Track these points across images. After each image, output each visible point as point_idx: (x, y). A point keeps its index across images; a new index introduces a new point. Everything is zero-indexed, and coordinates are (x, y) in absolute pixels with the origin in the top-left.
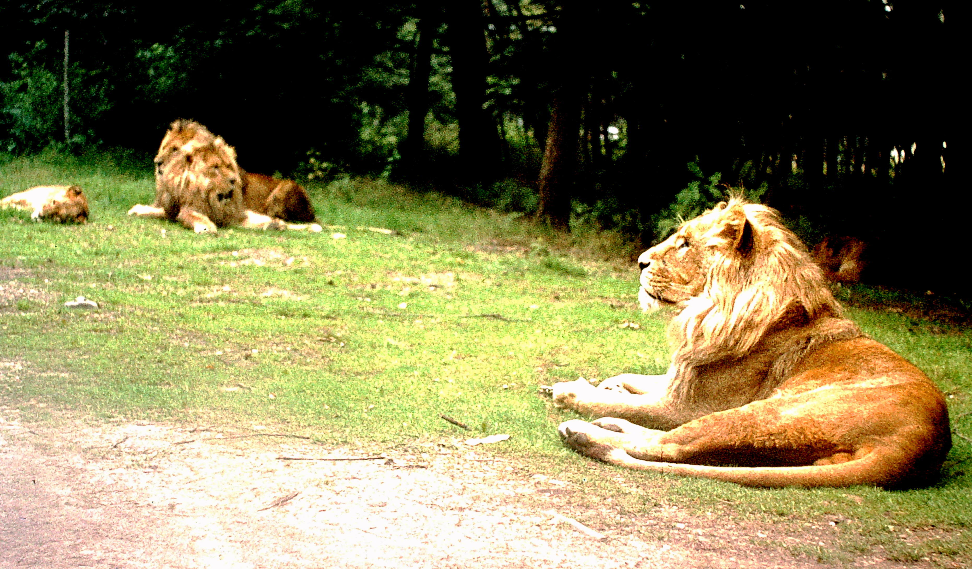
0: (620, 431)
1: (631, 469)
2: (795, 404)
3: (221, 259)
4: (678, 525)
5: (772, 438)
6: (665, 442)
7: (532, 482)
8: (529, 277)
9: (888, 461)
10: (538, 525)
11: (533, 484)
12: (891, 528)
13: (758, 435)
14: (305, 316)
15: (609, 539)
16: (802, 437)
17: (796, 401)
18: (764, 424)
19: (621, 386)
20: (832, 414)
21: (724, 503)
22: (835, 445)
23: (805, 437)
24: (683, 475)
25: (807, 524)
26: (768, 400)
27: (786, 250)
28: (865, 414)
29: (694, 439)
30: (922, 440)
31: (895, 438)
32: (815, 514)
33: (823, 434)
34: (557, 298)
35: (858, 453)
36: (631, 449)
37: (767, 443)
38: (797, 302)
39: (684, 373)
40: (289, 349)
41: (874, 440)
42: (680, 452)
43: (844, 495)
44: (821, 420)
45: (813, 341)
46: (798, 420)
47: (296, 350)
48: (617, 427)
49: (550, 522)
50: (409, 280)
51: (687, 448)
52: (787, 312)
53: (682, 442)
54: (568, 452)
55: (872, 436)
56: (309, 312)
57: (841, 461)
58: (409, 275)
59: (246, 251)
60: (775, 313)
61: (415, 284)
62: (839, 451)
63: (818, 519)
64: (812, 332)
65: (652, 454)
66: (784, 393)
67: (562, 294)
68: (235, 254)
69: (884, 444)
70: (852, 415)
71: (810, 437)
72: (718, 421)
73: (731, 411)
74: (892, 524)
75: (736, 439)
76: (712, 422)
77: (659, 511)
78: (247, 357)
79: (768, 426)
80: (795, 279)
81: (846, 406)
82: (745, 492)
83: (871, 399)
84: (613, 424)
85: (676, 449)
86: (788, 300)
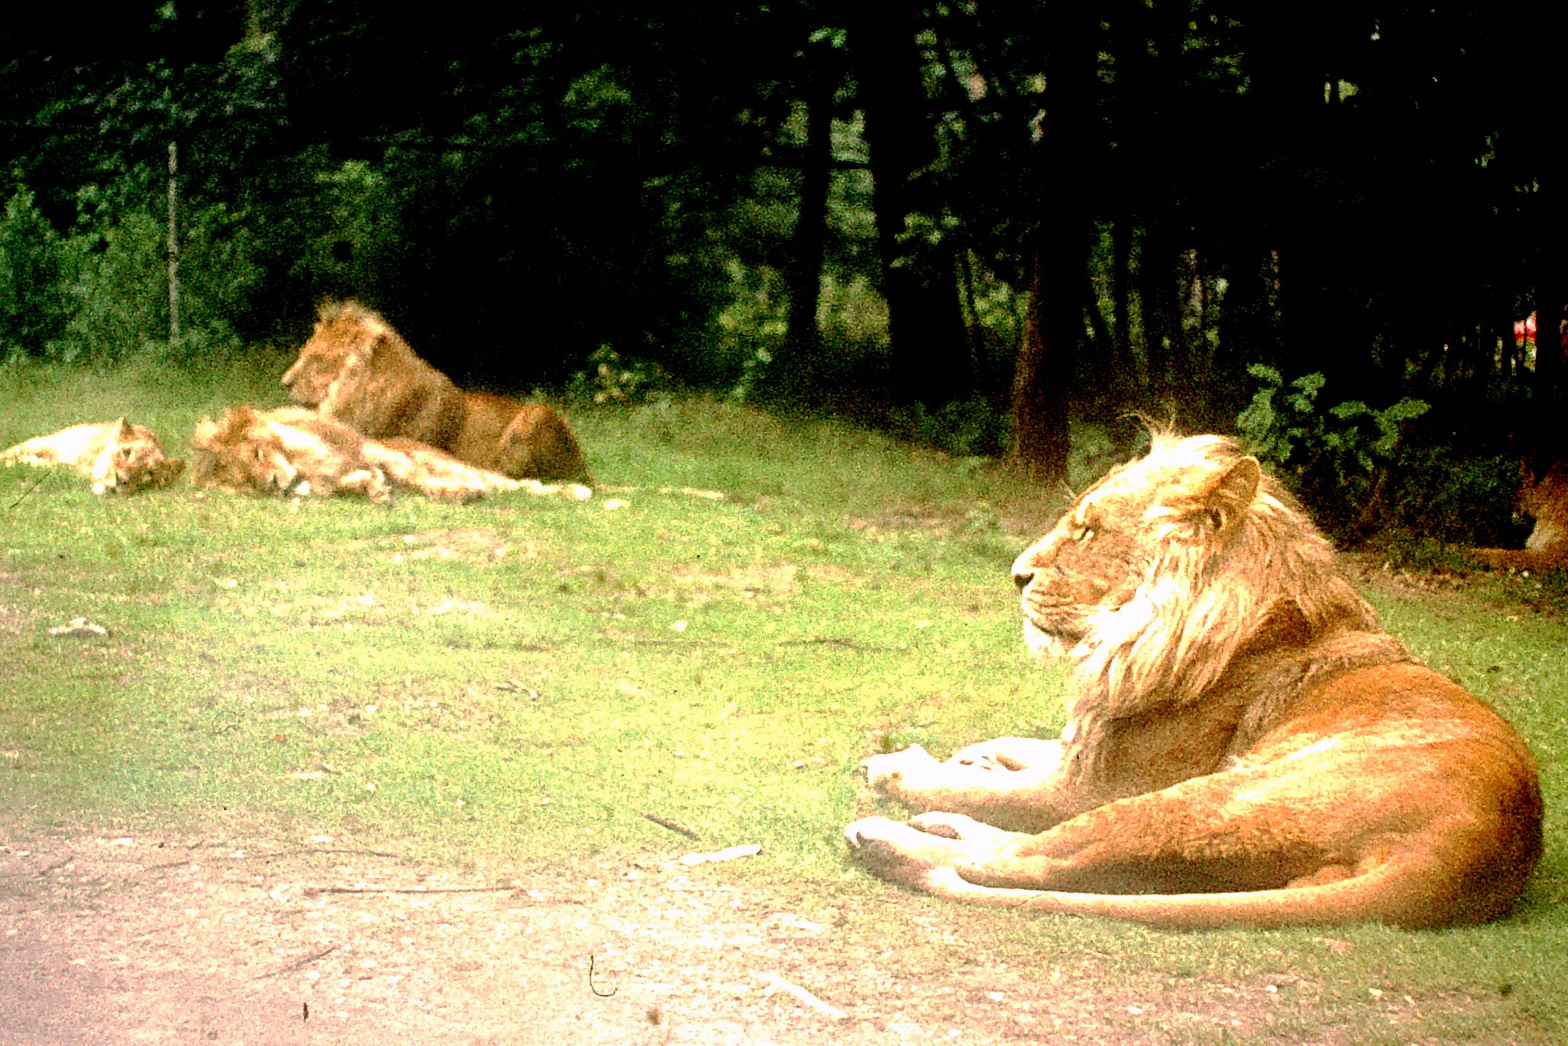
0: (955, 837)
1: (959, 901)
2: (1261, 781)
3: (381, 549)
4: (992, 995)
5: (1215, 842)
6: (1027, 853)
7: (766, 924)
8: (940, 570)
9: (1410, 876)
10: (738, 999)
11: (765, 929)
12: (1377, 993)
13: (1192, 837)
14: (489, 645)
15: (855, 1020)
16: (1265, 837)
17: (1263, 776)
18: (1202, 817)
19: (993, 759)
20: (1319, 795)
21: (1094, 957)
22: (1323, 851)
23: (1272, 838)
24: (1048, 910)
25: (1228, 990)
26: (1215, 776)
27: (1274, 510)
28: (1375, 795)
29: (1081, 846)
30: (1476, 839)
31: (1427, 836)
32: (1247, 972)
33: (1302, 831)
34: (975, 608)
35: (1363, 865)
36: (966, 866)
37: (1207, 852)
38: (1288, 602)
39: (1089, 733)
40: (433, 704)
41: (1392, 842)
42: (1052, 870)
43: (1317, 940)
44: (1301, 807)
45: (1313, 668)
46: (1263, 809)
47: (444, 706)
48: (949, 828)
49: (760, 993)
50: (708, 580)
51: (1066, 863)
52: (1271, 621)
53: (1058, 852)
54: (858, 873)
55: (1387, 835)
56: (498, 639)
57: (1327, 881)
58: (714, 570)
59: (431, 535)
60: (1248, 622)
61: (718, 587)
62: (1327, 863)
63: (1249, 980)
64: (1316, 654)
65: (1002, 875)
66: (1248, 763)
67: (985, 600)
68: (409, 539)
69: (1408, 848)
70: (1352, 798)
71: (1280, 839)
72: (1123, 814)
73: (1149, 796)
74: (1382, 987)
75: (1153, 846)
76: (1112, 816)
77: (971, 973)
78: (353, 720)
79: (1210, 820)
80: (1284, 562)
81: (1345, 782)
82: (1142, 936)
83: (1391, 768)
84: (941, 823)
85: (1045, 864)
86: (1272, 598)
